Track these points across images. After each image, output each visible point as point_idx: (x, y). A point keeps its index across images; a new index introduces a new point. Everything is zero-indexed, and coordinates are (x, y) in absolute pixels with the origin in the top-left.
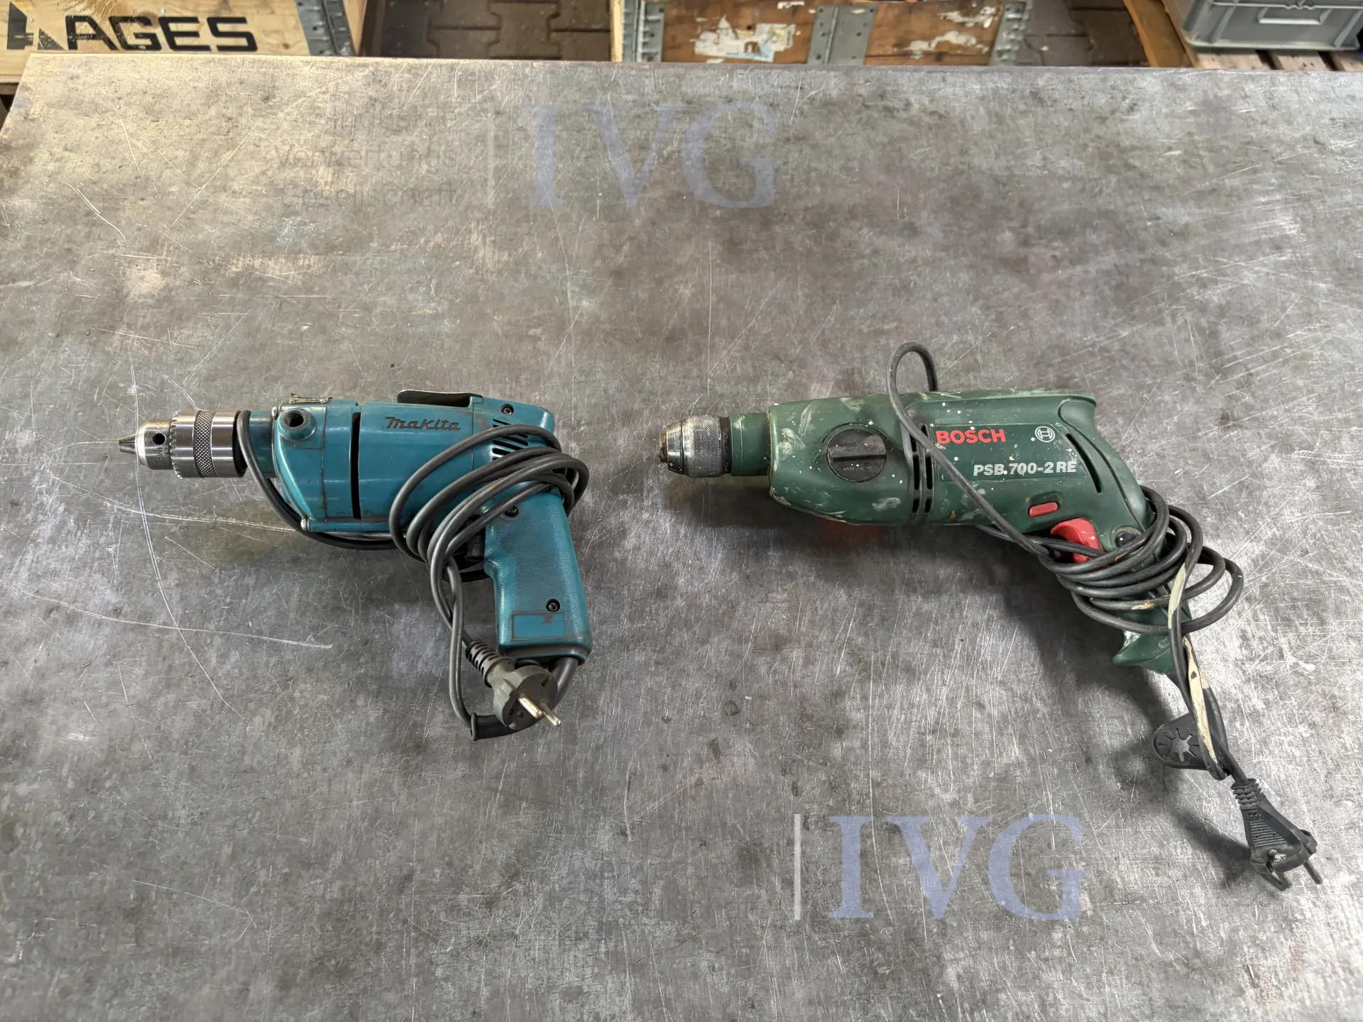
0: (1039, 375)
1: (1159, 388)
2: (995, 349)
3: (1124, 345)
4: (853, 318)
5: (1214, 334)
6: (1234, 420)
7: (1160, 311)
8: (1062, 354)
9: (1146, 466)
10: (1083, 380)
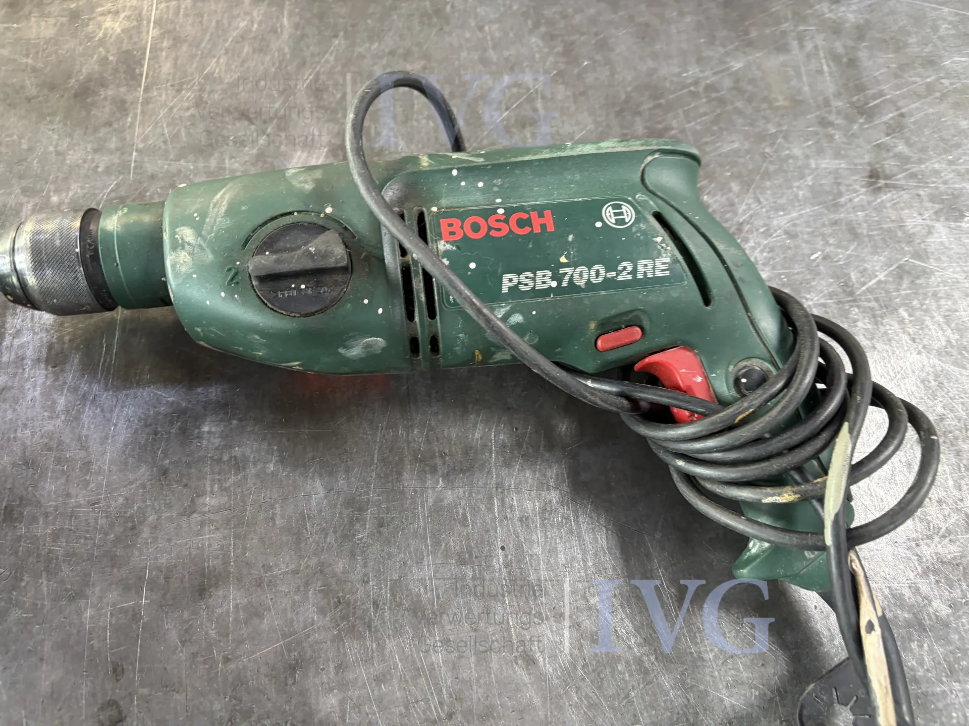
0: (622, 127)
1: (786, 138)
2: (562, 92)
3: (737, 81)
4: (362, 56)
5: (853, 63)
6: (887, 177)
7: (784, 33)
8: (654, 97)
9: (772, 250)
10: (683, 131)
